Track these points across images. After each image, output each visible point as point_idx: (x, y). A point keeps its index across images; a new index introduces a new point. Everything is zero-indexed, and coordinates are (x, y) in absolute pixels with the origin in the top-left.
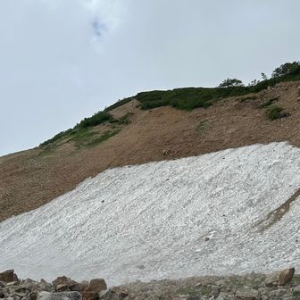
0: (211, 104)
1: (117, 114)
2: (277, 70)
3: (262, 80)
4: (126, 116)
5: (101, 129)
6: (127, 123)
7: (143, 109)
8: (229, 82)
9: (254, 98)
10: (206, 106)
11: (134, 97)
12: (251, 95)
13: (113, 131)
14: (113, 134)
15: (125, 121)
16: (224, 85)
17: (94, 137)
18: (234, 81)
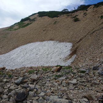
0: (59, 16)
1: (32, 18)
2: (79, 7)
3: (74, 10)
4: (34, 19)
5: (26, 22)
6: (34, 21)
7: (39, 17)
8: (65, 10)
9: (71, 15)
10: (57, 17)
11: (37, 13)
12: (70, 14)
13: (30, 23)
14: (30, 24)
15: (34, 20)
16: (63, 10)
17: (24, 25)
18: (66, 9)
